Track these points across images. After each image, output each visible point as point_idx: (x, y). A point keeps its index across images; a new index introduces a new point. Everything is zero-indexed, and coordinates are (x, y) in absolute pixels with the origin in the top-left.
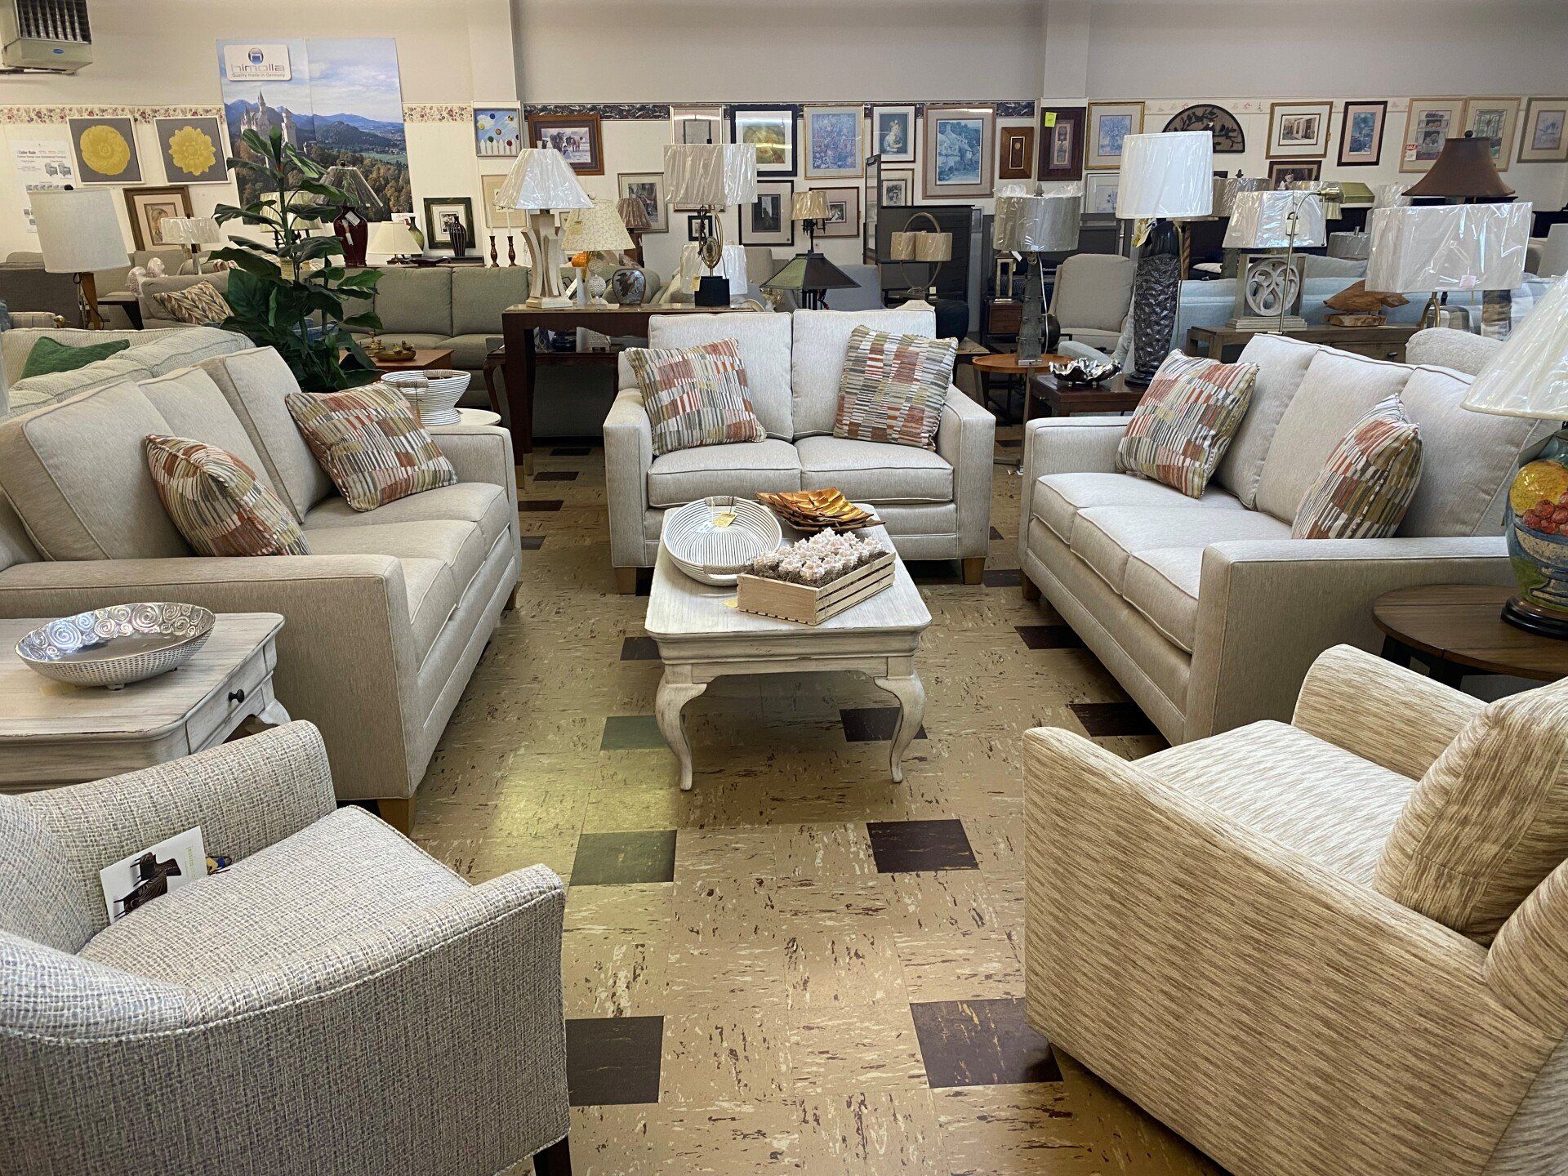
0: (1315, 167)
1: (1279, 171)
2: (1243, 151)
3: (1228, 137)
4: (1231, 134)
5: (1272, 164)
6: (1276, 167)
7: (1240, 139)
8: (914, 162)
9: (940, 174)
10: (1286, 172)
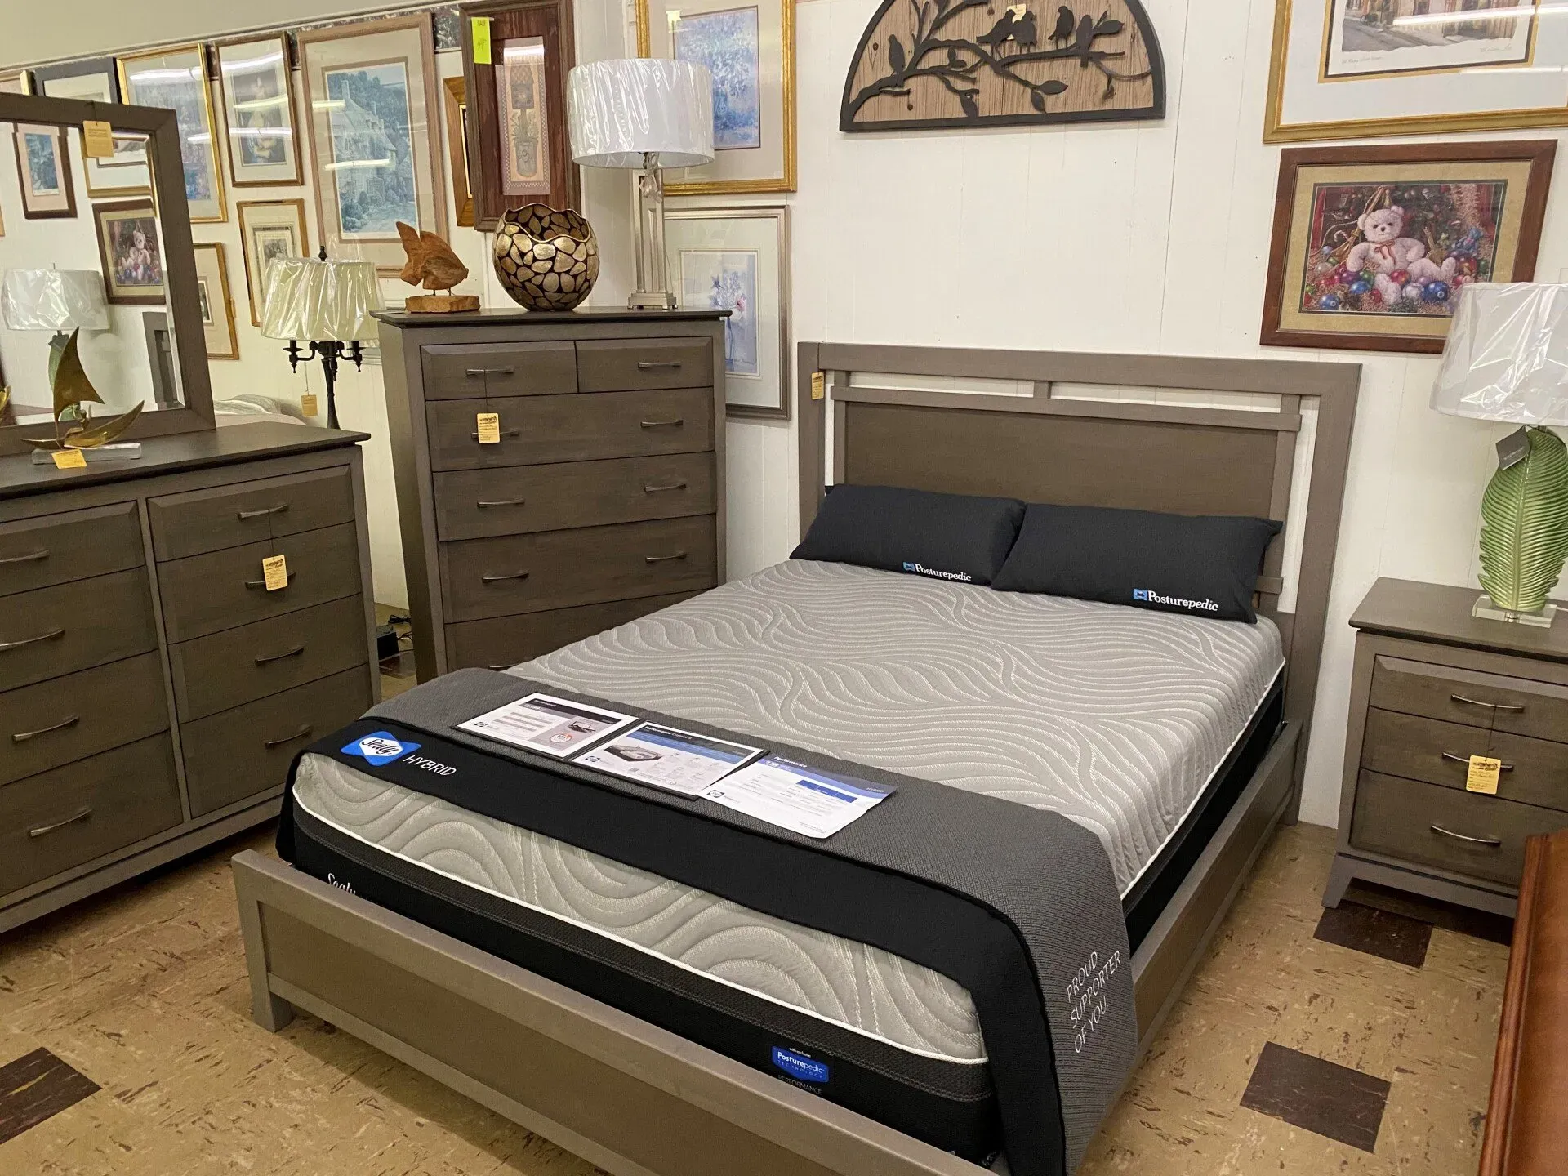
0: (1517, 175)
1: (1327, 198)
2: (1155, 112)
3: (1089, 58)
4: (1103, 45)
5: (1291, 165)
6: (1310, 178)
7: (1140, 62)
8: (300, 181)
9: (347, 211)
10: (1359, 200)
